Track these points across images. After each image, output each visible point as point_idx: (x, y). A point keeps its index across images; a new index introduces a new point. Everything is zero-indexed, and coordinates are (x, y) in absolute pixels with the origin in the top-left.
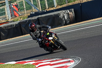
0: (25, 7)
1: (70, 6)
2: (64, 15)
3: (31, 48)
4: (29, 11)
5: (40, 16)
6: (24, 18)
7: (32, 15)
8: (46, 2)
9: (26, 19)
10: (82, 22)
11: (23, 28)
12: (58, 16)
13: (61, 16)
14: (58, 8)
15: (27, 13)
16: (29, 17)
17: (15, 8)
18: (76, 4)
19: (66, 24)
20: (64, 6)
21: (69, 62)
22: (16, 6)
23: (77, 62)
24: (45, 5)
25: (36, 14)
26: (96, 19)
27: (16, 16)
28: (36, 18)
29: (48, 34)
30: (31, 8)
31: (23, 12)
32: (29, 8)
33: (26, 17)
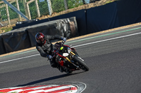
0: (8, 15)
1: (71, 13)
2: (63, 25)
3: (17, 71)
4: (14, 21)
5: (29, 27)
6: (7, 30)
7: (18, 26)
8: (38, 8)
9: (10, 32)
10: (88, 35)
11: (6, 44)
12: (54, 27)
13: (59, 27)
14: (54, 15)
15: (12, 23)
16: (14, 28)
18: (79, 11)
20: (62, 13)
21: (70, 89)
24: (36, 12)
25: (25, 24)
26: (107, 31)
28: (24, 29)
30: (16, 16)
31: (6, 22)
32: (14, 16)
33: (10, 28)
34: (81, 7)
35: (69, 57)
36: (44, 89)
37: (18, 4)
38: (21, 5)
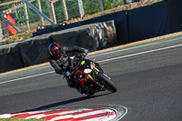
0: (27, 17)
2: (97, 30)
4: (34, 25)
5: (54, 33)
6: (26, 37)
7: (39, 32)
8: (66, 9)
9: (29, 39)
10: (129, 45)
11: (24, 55)
12: (86, 33)
13: (92, 33)
14: (86, 18)
15: (31, 29)
16: (34, 35)
17: (10, 19)
18: (118, 12)
19: (101, 48)
20: (96, 15)
21: (107, 114)
22: (12, 15)
23: (121, 115)
24: (63, 14)
25: (48, 30)
26: (155, 39)
27: (11, 34)
28: (47, 36)
29: (83, 63)
30: (37, 19)
31: (24, 27)
32: (35, 19)
33: (29, 35)
34: (121, 8)
35: (91, 74)
36: (73, 114)
37: (39, 3)
38: (43, 4)
